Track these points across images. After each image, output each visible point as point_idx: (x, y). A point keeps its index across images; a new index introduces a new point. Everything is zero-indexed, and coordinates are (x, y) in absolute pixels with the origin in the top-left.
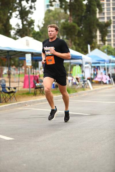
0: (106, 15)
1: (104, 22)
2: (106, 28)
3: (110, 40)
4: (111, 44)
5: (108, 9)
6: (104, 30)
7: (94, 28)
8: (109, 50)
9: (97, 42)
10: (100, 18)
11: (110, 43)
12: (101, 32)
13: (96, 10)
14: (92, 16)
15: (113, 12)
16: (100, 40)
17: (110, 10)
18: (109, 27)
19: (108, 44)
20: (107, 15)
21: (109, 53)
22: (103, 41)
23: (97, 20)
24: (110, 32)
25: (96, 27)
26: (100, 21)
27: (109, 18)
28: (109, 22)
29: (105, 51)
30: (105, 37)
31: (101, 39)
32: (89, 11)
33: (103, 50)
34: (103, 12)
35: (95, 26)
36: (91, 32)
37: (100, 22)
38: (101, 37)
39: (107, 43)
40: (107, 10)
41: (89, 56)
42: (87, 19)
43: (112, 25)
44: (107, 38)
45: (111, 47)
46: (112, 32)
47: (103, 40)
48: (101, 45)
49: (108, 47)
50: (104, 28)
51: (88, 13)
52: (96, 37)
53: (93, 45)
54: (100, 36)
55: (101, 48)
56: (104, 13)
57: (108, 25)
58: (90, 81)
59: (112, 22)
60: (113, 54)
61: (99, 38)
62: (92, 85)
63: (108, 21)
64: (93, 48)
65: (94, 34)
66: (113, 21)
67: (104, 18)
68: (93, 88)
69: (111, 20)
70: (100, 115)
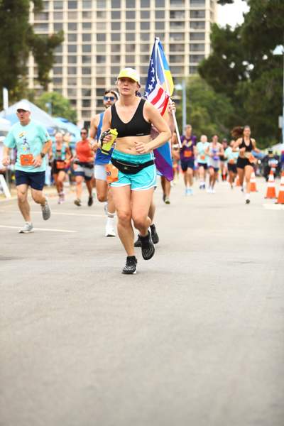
0: (51, 20)
1: (47, 35)
2: (51, 50)
3: (59, 81)
4: (60, 90)
5: (58, 6)
6: (46, 54)
7: (21, 48)
8: (56, 103)
9: (27, 84)
10: (36, 25)
11: (58, 87)
12: (37, 60)
13: (29, 7)
14: (16, 19)
15: (69, 12)
16: (35, 79)
17: (61, 8)
18: (57, 48)
19: (55, 90)
20: (55, 18)
21: (56, 110)
22: (43, 83)
23: (30, 29)
24: (60, 59)
25: (27, 48)
26: (37, 31)
27: (58, 26)
28: (59, 36)
29: (48, 105)
30: (48, 71)
31: (36, 76)
32: (11, 6)
33: (40, 103)
34: (45, 11)
35: (24, 45)
36: (13, 58)
37: (37, 35)
38: (37, 71)
39: (51, 86)
40: (55, 8)
41: (5, 118)
42: (6, 26)
43: (65, 43)
44: (51, 75)
45: (61, 96)
46: (65, 60)
47: (42, 79)
48: (37, 90)
49: (53, 98)
50: (46, 50)
51: (9, 10)
52: (25, 71)
53: (17, 90)
54: (35, 68)
55: (36, 98)
56: (47, 14)
57: (55, 42)
58: (5, 177)
59: (66, 37)
60: (65, 113)
61: (32, 74)
62: (10, 188)
63: (56, 32)
64: (16, 98)
65: (22, 63)
66: (69, 35)
67: (46, 25)
68: (12, 194)
69: (62, 33)
70: (21, 258)
